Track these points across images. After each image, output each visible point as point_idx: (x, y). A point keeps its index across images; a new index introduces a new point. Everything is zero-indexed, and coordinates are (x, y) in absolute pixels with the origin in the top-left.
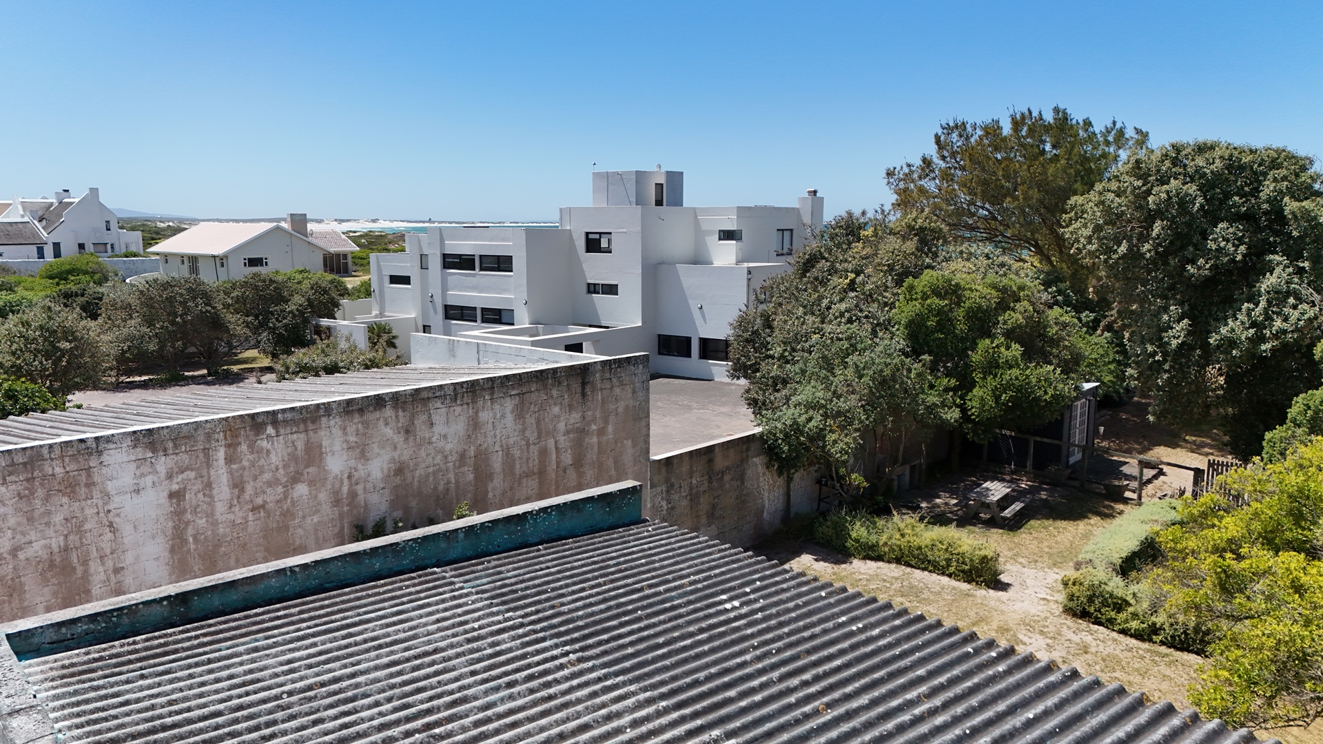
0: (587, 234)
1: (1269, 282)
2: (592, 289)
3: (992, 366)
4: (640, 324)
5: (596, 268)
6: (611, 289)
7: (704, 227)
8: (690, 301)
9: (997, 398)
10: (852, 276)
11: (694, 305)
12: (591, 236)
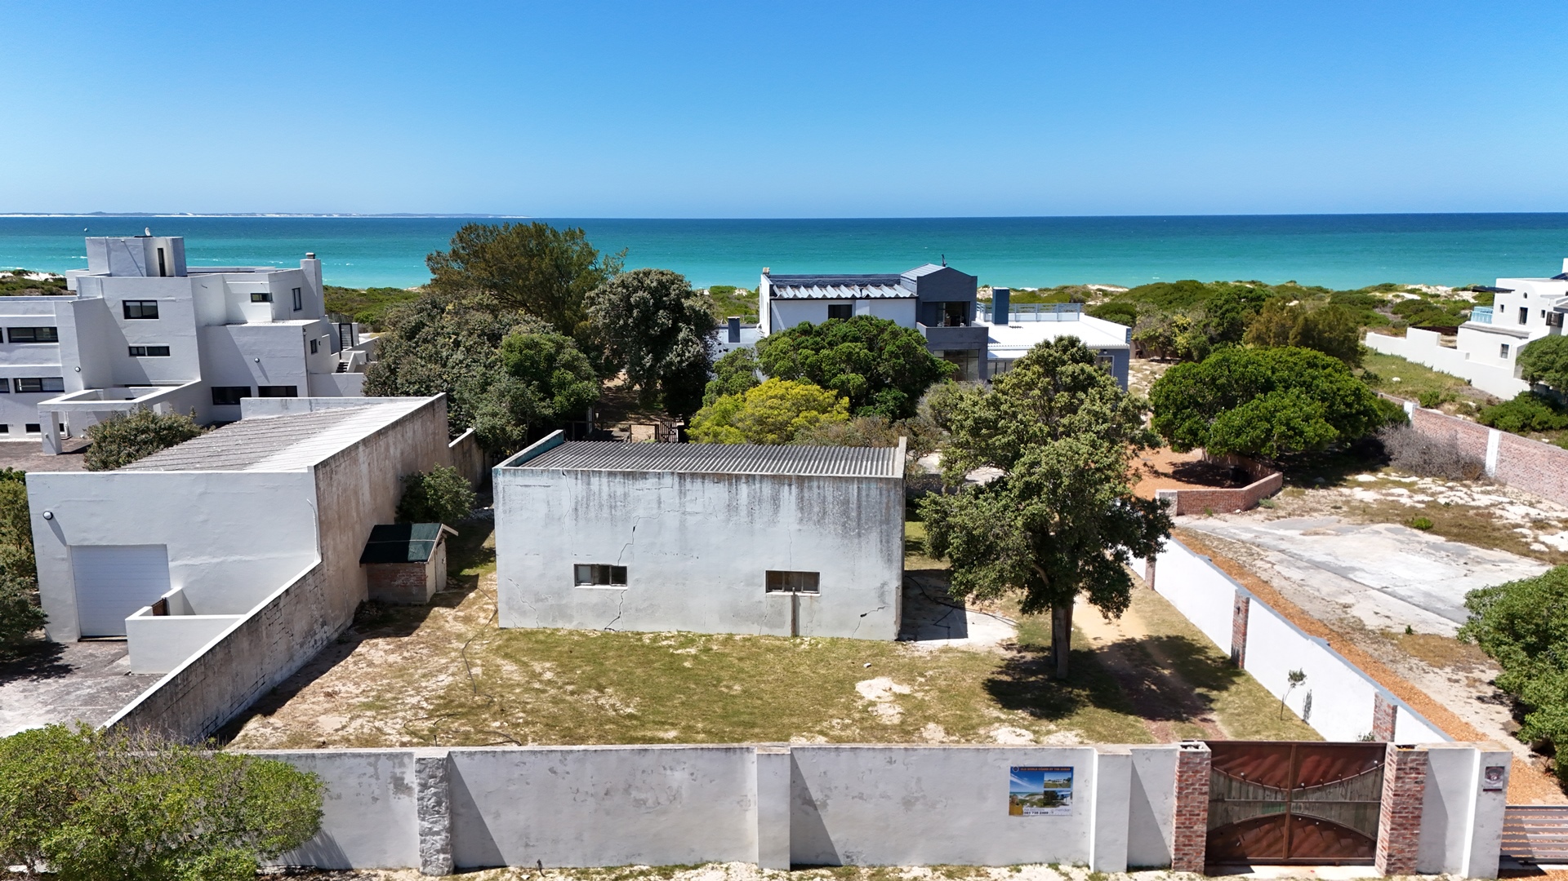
0: (124, 302)
1: (681, 336)
2: (136, 352)
3: (563, 385)
4: (199, 380)
5: (141, 332)
6: (165, 351)
7: (235, 291)
8: (245, 357)
9: (569, 400)
10: (454, 337)
11: (250, 361)
12: (128, 304)
